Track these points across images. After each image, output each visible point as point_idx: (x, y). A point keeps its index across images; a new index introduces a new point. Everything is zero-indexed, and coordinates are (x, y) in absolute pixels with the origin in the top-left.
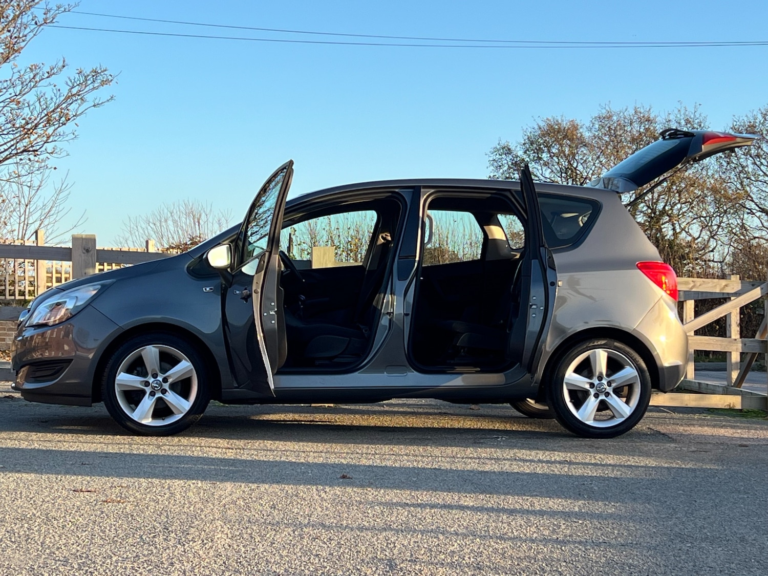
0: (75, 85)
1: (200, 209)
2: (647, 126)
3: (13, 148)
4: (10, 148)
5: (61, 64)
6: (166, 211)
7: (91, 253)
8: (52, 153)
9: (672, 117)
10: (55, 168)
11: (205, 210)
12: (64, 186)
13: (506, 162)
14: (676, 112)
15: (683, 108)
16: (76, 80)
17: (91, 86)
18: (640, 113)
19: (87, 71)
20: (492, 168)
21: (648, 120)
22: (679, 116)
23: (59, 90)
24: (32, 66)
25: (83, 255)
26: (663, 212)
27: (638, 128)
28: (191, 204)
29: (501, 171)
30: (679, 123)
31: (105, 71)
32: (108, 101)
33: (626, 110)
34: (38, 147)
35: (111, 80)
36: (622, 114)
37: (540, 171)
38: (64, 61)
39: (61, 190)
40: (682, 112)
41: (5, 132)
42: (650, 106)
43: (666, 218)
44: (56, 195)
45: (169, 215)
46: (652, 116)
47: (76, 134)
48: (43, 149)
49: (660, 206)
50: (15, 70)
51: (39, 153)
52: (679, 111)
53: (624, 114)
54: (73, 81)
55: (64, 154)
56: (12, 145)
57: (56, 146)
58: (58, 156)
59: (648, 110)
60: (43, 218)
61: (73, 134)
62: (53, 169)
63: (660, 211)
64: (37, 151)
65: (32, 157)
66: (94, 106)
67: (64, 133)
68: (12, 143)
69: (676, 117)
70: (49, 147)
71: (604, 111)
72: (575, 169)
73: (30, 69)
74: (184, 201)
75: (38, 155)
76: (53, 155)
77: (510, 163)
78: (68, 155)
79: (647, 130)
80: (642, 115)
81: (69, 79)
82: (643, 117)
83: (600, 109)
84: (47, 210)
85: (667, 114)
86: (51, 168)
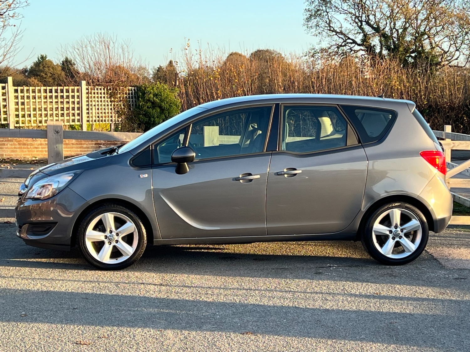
1: (109, 39)
6: (86, 40)
7: (60, 133)
8: (13, 17)
10: (15, 26)
11: (113, 39)
12: (18, 32)
20: (307, 3)
25: (54, 135)
26: (424, 34)
28: (102, 35)
29: (314, 5)
34: (3, 13)
37: (341, 6)
39: (16, 34)
43: (426, 36)
44: (13, 38)
45: (88, 43)
48: (7, 13)
49: (422, 29)
55: (21, 16)
57: (15, 12)
58: (17, 18)
60: (5, 54)
61: (27, 2)
62: (13, 26)
63: (422, 32)
67: (20, 2)
70: (11, 13)
72: (365, 3)
74: (98, 33)
78: (23, 17)
84: (8, 49)
86: (12, 25)
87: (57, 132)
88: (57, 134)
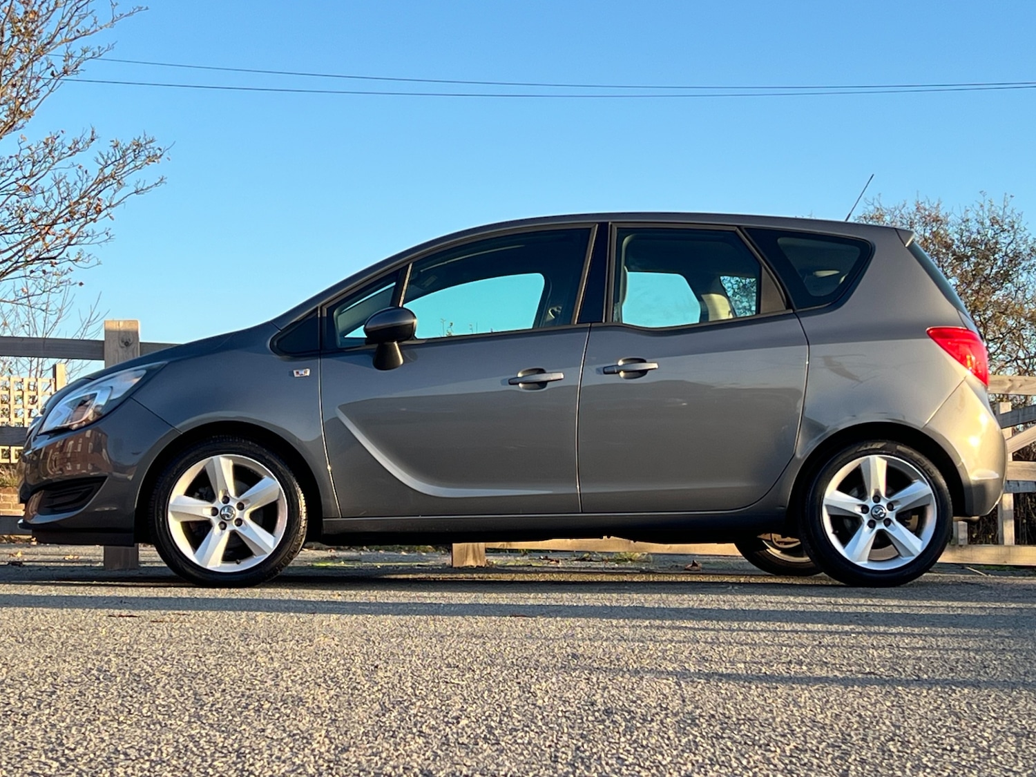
0: (109, 162)
2: (935, 229)
3: (20, 254)
4: (16, 254)
5: (88, 136)
7: (132, 347)
8: (76, 260)
9: (971, 215)
10: (81, 284)
12: (94, 316)
13: (730, 285)
14: (977, 207)
15: (987, 202)
16: (110, 155)
17: (132, 165)
18: (925, 210)
19: (126, 142)
21: (937, 220)
22: (981, 213)
23: (86, 172)
24: (47, 139)
25: (120, 349)
27: (922, 233)
30: (982, 224)
31: (151, 141)
32: (156, 184)
33: (904, 206)
34: (56, 253)
35: (161, 155)
36: (898, 212)
38: (93, 132)
39: (89, 321)
40: (986, 208)
41: (9, 231)
42: (939, 200)
44: (82, 330)
46: (941, 215)
47: (110, 233)
48: (64, 255)
50: (23, 146)
51: (57, 261)
52: (982, 206)
53: (900, 211)
54: (106, 157)
55: (94, 262)
56: (20, 251)
57: (82, 250)
58: (86, 265)
59: (935, 205)
61: (107, 234)
62: (78, 285)
64: (54, 258)
65: (48, 268)
66: (136, 192)
67: (93, 232)
68: (20, 247)
69: (978, 215)
70: (72, 251)
71: (871, 208)
73: (45, 143)
75: (56, 264)
76: (78, 263)
77: (735, 286)
78: (99, 263)
79: (935, 234)
80: (927, 213)
81: (100, 154)
82: (929, 216)
83: (866, 205)
85: (963, 211)
86: (75, 283)
87: (127, 344)
88: (125, 349)
